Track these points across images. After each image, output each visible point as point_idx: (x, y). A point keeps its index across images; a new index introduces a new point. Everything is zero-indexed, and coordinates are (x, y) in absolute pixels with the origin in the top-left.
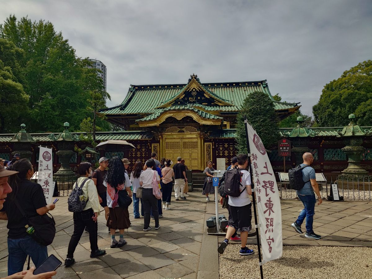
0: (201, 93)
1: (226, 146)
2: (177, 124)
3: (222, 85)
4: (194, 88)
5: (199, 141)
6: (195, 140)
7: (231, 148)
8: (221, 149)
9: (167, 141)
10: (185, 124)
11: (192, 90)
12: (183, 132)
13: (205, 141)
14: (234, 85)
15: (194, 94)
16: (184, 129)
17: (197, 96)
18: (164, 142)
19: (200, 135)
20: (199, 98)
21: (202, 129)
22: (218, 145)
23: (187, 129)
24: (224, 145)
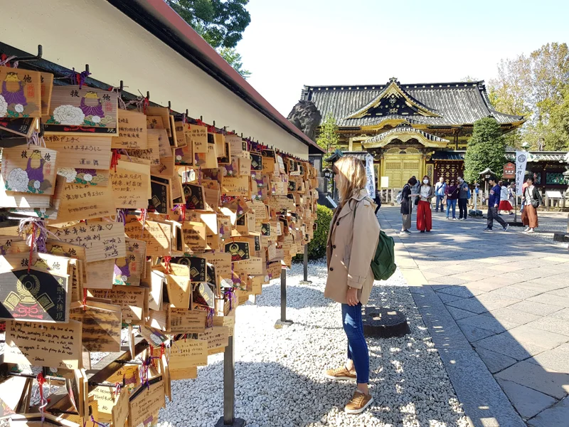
0: (401, 101)
1: (448, 167)
2: (399, 145)
3: (424, 87)
4: (393, 94)
5: (421, 162)
6: (417, 161)
7: (453, 170)
8: (443, 170)
9: (388, 161)
10: (407, 145)
11: (391, 96)
12: (405, 153)
13: (427, 162)
14: (440, 86)
15: (393, 101)
16: (405, 150)
17: (395, 104)
18: (385, 162)
19: (423, 156)
20: (398, 106)
21: (425, 150)
22: (440, 166)
23: (409, 150)
24: (445, 167)
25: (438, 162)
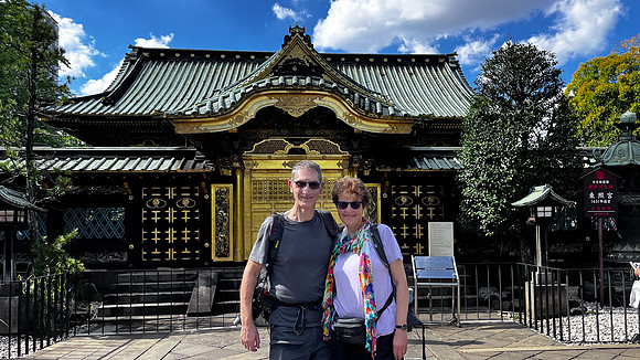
2: (285, 131)
3: (357, 59)
6: (334, 176)
7: (431, 199)
12: (304, 152)
18: (246, 180)
22: (398, 190)
23: (312, 146)
24: (410, 190)
25: (392, 177)
